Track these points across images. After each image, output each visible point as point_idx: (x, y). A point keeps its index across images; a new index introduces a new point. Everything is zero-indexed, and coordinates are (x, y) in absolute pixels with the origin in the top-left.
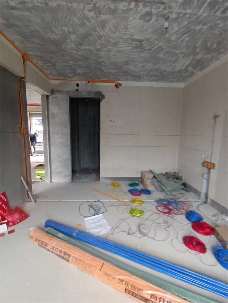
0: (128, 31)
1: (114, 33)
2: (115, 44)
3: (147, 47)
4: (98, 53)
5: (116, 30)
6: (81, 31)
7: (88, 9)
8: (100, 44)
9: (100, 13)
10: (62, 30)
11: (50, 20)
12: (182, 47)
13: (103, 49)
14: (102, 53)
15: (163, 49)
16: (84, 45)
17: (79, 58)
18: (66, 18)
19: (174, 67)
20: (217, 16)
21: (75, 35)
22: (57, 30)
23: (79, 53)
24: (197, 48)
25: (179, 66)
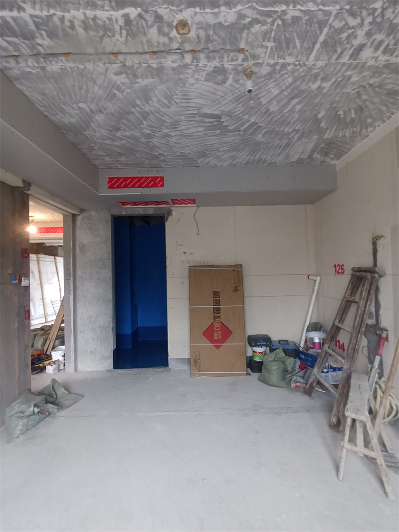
0: (190, 101)
1: (168, 107)
2: (174, 125)
3: (231, 126)
4: (148, 140)
5: (170, 102)
6: (111, 107)
7: (114, 71)
8: (147, 126)
9: (135, 76)
10: (80, 108)
11: (55, 93)
12: (292, 121)
13: (156, 134)
14: (155, 141)
15: (260, 127)
16: (123, 130)
17: (119, 151)
18: (81, 88)
19: (288, 156)
20: (344, 64)
21: (102, 116)
22: (71, 109)
23: (117, 143)
24: (321, 122)
25: (296, 152)
